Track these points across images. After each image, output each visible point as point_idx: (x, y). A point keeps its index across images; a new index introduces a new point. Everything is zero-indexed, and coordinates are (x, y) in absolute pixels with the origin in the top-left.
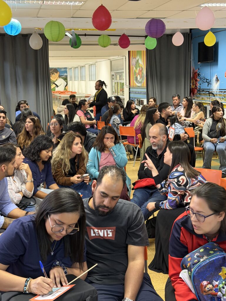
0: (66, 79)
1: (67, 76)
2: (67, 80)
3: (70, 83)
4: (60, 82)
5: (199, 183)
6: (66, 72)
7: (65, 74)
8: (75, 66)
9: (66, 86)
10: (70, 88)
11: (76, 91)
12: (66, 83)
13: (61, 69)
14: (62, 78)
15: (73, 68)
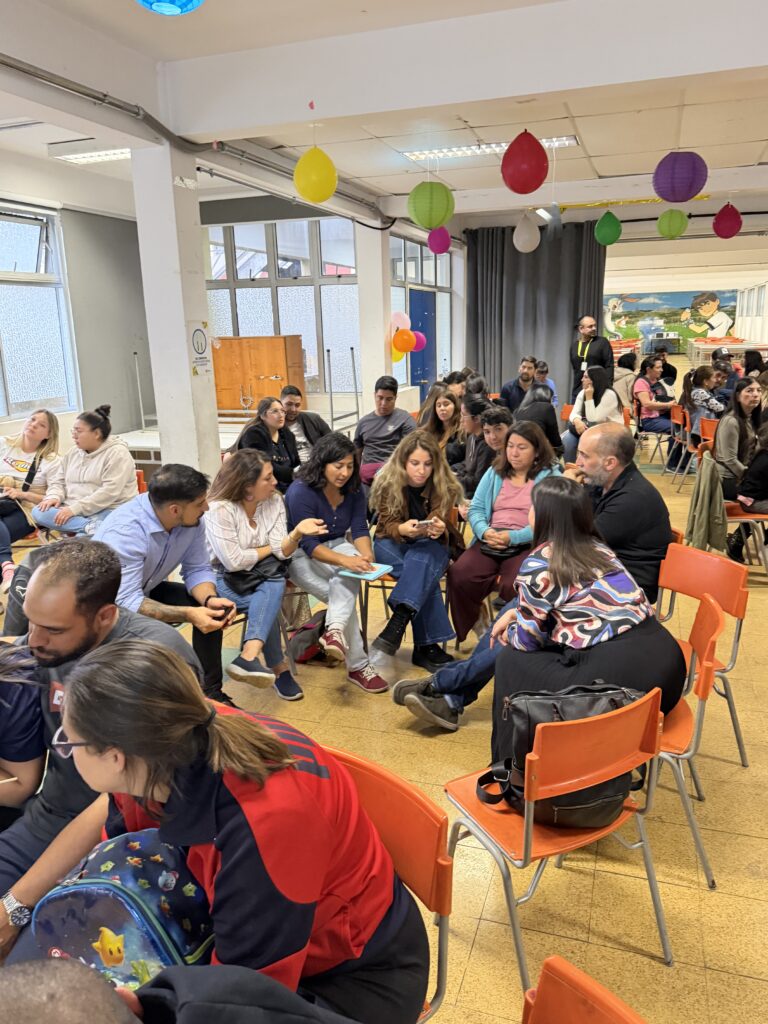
0: (732, 313)
1: (735, 307)
2: (734, 315)
3: (738, 320)
4: (720, 320)
5: (590, 598)
6: (735, 299)
7: (733, 304)
8: (751, 286)
9: (730, 328)
10: (737, 333)
11: (747, 338)
12: (731, 322)
13: (724, 292)
14: (725, 312)
15: (746, 291)
